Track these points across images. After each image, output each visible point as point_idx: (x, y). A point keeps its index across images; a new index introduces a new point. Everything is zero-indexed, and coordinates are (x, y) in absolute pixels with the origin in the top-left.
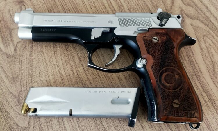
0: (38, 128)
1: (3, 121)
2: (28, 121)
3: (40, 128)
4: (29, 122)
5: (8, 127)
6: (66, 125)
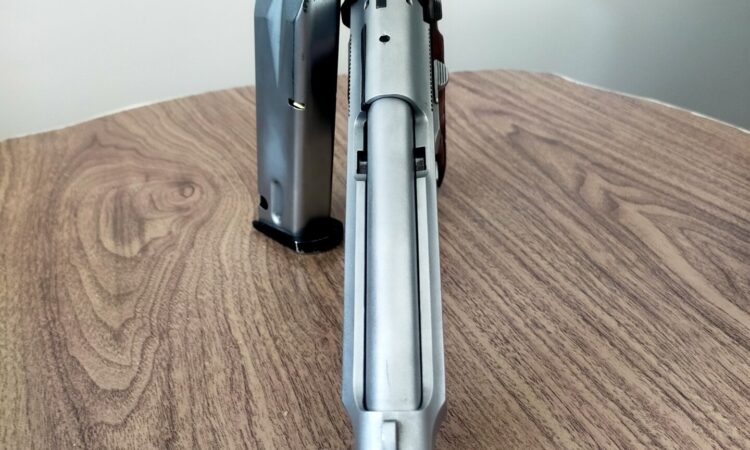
0: (160, 393)
1: (49, 378)
2: (131, 377)
3: (164, 393)
4: (134, 380)
5: (62, 390)
6: (251, 388)
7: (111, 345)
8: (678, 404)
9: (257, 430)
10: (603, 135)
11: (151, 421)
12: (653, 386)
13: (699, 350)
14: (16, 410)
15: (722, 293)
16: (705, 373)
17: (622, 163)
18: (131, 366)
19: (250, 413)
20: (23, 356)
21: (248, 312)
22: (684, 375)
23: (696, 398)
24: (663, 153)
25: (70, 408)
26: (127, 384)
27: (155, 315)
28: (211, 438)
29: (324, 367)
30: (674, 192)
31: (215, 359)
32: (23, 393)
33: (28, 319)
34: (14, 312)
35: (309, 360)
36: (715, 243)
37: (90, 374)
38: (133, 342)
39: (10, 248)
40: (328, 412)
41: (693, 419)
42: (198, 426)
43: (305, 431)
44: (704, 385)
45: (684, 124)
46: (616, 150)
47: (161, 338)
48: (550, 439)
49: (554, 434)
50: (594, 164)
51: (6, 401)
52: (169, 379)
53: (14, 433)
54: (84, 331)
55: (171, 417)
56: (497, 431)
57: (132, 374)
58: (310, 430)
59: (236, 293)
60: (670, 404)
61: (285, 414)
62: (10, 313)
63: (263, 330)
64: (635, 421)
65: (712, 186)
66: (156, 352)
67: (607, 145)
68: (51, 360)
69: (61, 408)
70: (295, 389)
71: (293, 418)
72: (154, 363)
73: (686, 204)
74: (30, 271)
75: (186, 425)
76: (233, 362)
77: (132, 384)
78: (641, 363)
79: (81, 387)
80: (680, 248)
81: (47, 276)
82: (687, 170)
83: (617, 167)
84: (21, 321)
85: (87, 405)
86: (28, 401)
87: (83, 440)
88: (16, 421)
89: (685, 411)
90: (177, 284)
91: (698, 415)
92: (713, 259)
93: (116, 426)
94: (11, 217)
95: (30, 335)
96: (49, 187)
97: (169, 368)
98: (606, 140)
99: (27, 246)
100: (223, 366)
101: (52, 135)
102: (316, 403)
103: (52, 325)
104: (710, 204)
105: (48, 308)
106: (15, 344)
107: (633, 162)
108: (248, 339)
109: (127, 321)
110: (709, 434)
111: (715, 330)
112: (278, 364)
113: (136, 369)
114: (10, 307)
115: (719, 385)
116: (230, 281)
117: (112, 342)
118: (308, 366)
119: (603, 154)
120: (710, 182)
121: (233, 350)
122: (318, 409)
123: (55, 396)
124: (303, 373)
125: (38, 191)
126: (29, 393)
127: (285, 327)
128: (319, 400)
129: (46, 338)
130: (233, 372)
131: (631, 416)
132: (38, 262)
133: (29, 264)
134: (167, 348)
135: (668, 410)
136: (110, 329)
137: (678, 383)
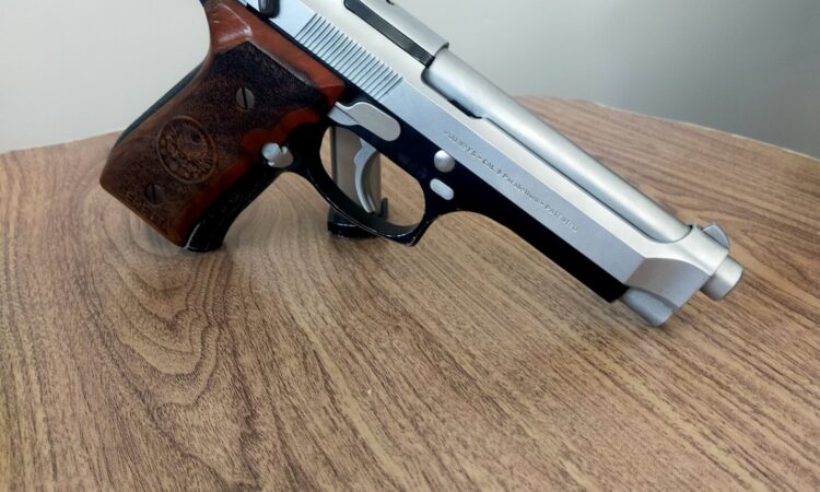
7: (166, 334)
8: (773, 379)
9: (342, 407)
10: (647, 152)
11: (225, 401)
12: (745, 363)
13: (784, 333)
14: (71, 394)
15: (796, 284)
16: (794, 352)
17: (672, 176)
18: (192, 353)
19: (331, 393)
20: (69, 345)
21: (310, 304)
22: (774, 354)
23: (789, 373)
24: (712, 168)
25: (132, 391)
26: (192, 369)
27: (209, 308)
28: (294, 415)
29: (401, 352)
30: (730, 200)
31: (283, 345)
32: (76, 379)
33: (68, 312)
34: (51, 307)
35: (383, 345)
36: (778, 242)
37: (149, 361)
38: (190, 331)
39: (35, 249)
40: (414, 390)
41: (790, 391)
42: (278, 404)
43: (393, 407)
44: (796, 363)
45: (727, 144)
46: (665, 165)
47: (220, 327)
48: (651, 410)
49: (653, 406)
50: (644, 176)
51: (58, 387)
52: (237, 365)
53: (74, 415)
54: (134, 322)
55: (247, 397)
56: (595, 404)
57: (195, 361)
58: (399, 406)
59: (294, 287)
60: (766, 378)
61: (369, 392)
62: (47, 307)
63: (329, 320)
64: (733, 393)
65: (766, 195)
66: (218, 340)
67: (653, 161)
68: (102, 349)
69: (123, 392)
70: (375, 371)
71: (378, 395)
72: (217, 349)
73: (744, 211)
74: (61, 269)
75: (264, 404)
76: (303, 348)
77: (197, 368)
78: (729, 345)
79: (141, 372)
80: (747, 248)
81: (82, 274)
82: (739, 183)
83: (668, 179)
84: (60, 314)
85: (151, 388)
86: (83, 386)
87: (153, 419)
88: (73, 404)
89: (781, 384)
90: (227, 281)
91: (795, 387)
92: (782, 257)
93: (188, 406)
94: (29, 221)
95: (73, 327)
96: (67, 194)
97: (235, 354)
98: (652, 157)
99: (54, 247)
100: (293, 351)
101: (61, 147)
102: (400, 382)
103: (96, 317)
104: (769, 211)
105: (88, 302)
106: (58, 335)
107: (682, 175)
108: (314, 327)
109: (180, 312)
110: (810, 404)
111: (796, 316)
112: (352, 349)
113: (199, 355)
114: (45, 301)
115: (811, 362)
116: (285, 277)
117: (167, 331)
118: (384, 350)
119: (651, 168)
120: (765, 192)
121: (301, 337)
122: (403, 388)
123: (113, 381)
124: (381, 356)
125: (56, 198)
126: (82, 378)
127: (353, 317)
128: (402, 379)
129: (92, 329)
130: (305, 356)
131: (728, 389)
132: (69, 261)
133: (59, 263)
134: (229, 336)
135: (765, 384)
136: (164, 321)
137: (770, 361)
